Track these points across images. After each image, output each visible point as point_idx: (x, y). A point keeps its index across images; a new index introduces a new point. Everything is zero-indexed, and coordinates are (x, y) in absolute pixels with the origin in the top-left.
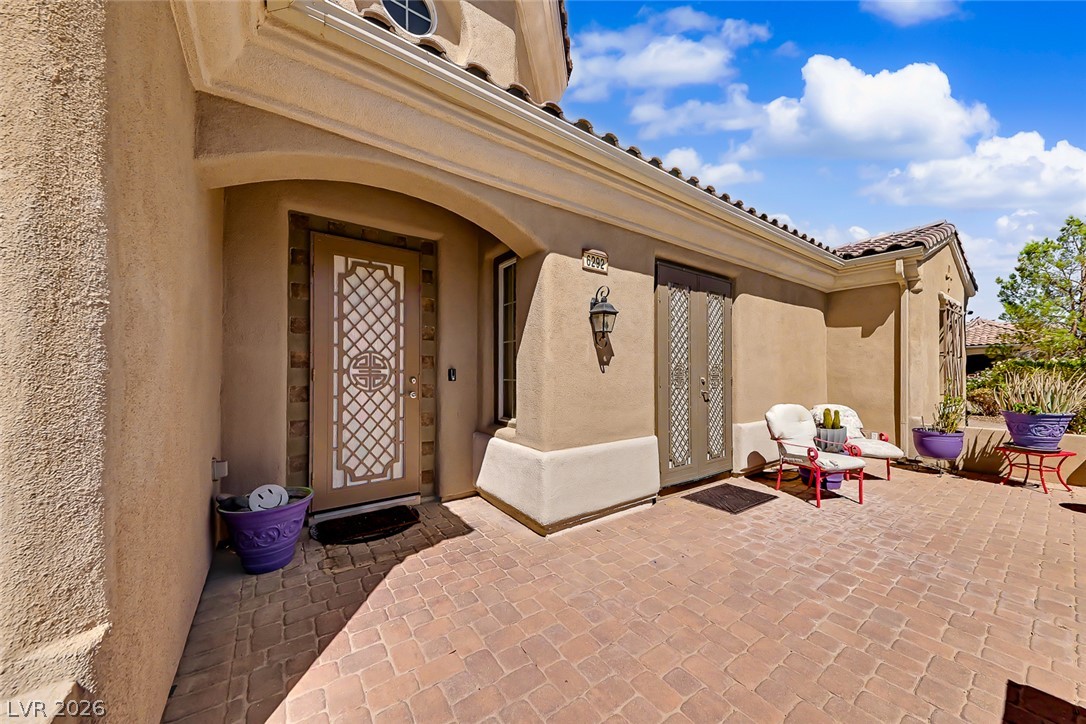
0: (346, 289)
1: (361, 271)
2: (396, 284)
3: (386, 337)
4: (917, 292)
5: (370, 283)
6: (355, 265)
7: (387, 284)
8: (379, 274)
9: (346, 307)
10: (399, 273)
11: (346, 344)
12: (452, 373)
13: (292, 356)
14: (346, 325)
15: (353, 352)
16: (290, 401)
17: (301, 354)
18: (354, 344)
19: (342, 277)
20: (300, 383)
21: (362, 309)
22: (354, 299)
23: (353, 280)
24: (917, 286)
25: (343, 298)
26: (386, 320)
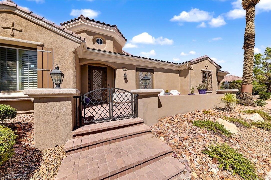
0: (95, 74)
1: (96, 72)
2: (101, 73)
3: (100, 80)
4: (192, 70)
5: (98, 73)
6: (96, 71)
7: (100, 73)
8: (99, 72)
9: (95, 76)
10: (101, 72)
11: (95, 81)
12: (109, 85)
13: (88, 83)
14: (95, 79)
15: (96, 82)
16: (88, 88)
17: (89, 82)
18: (96, 81)
19: (94, 73)
20: (89, 86)
21: (97, 77)
22: (96, 75)
23: (95, 73)
24: (192, 69)
25: (94, 75)
26: (100, 78)
